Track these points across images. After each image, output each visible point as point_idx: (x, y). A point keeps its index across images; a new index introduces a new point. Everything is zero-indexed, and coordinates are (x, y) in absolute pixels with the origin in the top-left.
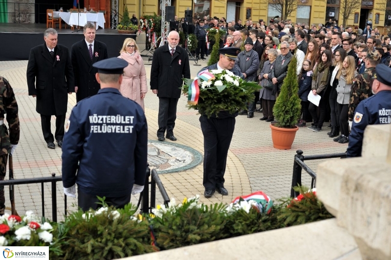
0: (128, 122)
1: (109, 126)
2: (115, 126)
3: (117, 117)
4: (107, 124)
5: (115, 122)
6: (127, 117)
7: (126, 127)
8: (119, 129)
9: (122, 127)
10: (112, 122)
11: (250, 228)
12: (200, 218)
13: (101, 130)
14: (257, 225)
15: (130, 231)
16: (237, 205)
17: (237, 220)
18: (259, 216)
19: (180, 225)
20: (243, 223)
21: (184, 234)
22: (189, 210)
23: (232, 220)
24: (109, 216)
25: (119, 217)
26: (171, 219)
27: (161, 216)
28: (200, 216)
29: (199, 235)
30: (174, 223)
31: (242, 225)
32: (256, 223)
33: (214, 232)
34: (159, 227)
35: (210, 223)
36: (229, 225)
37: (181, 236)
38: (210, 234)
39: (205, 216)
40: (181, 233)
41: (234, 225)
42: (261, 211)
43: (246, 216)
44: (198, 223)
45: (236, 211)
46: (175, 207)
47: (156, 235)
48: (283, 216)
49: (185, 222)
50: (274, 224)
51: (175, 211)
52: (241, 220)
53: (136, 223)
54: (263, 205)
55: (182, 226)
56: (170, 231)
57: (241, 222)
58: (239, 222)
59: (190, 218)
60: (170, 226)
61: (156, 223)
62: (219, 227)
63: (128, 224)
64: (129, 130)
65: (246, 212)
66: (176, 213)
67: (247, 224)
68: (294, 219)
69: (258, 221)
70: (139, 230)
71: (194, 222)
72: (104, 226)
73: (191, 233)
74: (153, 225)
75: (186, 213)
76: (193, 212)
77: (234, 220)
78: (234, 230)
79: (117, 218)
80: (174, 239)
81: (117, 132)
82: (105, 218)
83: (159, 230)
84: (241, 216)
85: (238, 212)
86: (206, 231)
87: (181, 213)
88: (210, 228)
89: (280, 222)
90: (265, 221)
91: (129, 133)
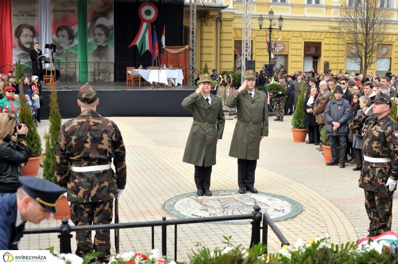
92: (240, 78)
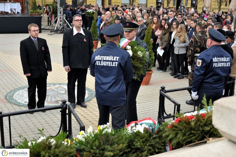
0: (115, 60)
1: (105, 62)
2: (108, 62)
3: (110, 57)
4: (104, 61)
5: (108, 60)
6: (115, 57)
7: (114, 63)
8: (110, 64)
9: (112, 62)
10: (107, 60)
11: (145, 144)
12: (111, 139)
13: (101, 64)
14: (150, 141)
15: (63, 153)
16: (134, 128)
17: (136, 139)
18: (150, 135)
19: (98, 145)
20: (141, 141)
21: (101, 152)
22: (103, 134)
23: (133, 139)
24: (47, 143)
25: (55, 143)
26: (92, 142)
27: (84, 140)
28: (111, 138)
29: (112, 151)
30: (94, 145)
31: (140, 142)
32: (148, 140)
33: (121, 148)
34: (83, 148)
35: (118, 142)
36: (130, 142)
37: (100, 153)
38: (119, 150)
39: (114, 138)
40: (99, 151)
41: (134, 143)
42: (151, 131)
43: (142, 135)
44: (110, 143)
45: (134, 132)
46: (93, 132)
47: (81, 154)
48: (167, 133)
49: (102, 143)
50: (161, 140)
51: (93, 136)
52: (139, 139)
53: (67, 147)
54: (152, 127)
55: (100, 146)
56: (92, 151)
57: (139, 140)
58: (138, 140)
59: (104, 140)
60: (91, 147)
61: (81, 145)
62: (125, 145)
63: (62, 148)
64: (115, 65)
65: (141, 133)
66: (94, 137)
67: (143, 141)
68: (174, 135)
69: (150, 138)
70: (70, 152)
71: (107, 142)
72: (45, 151)
73: (106, 150)
74: (78, 147)
75: (102, 137)
76: (106, 135)
77: (134, 139)
78: (134, 146)
79: (54, 144)
80: (95, 155)
81: (109, 65)
82: (45, 145)
83: (84, 150)
84: (138, 135)
85: (136, 133)
86: (116, 149)
87: (98, 137)
88: (119, 146)
89: (164, 138)
90: (154, 138)
91: (115, 67)
92: (57, 8)
